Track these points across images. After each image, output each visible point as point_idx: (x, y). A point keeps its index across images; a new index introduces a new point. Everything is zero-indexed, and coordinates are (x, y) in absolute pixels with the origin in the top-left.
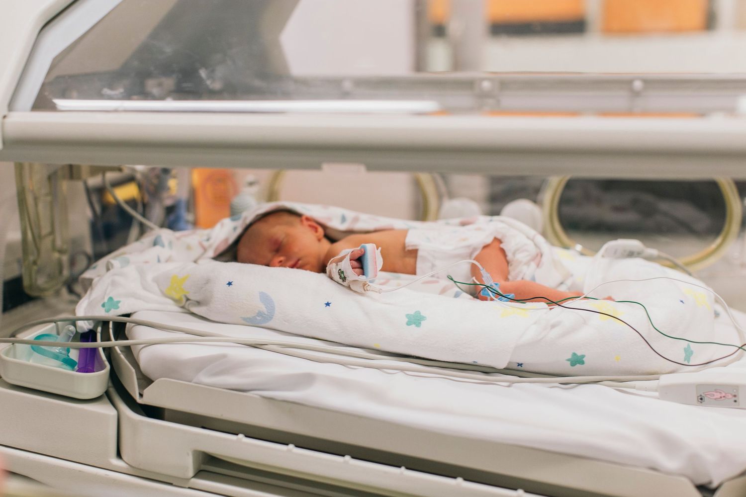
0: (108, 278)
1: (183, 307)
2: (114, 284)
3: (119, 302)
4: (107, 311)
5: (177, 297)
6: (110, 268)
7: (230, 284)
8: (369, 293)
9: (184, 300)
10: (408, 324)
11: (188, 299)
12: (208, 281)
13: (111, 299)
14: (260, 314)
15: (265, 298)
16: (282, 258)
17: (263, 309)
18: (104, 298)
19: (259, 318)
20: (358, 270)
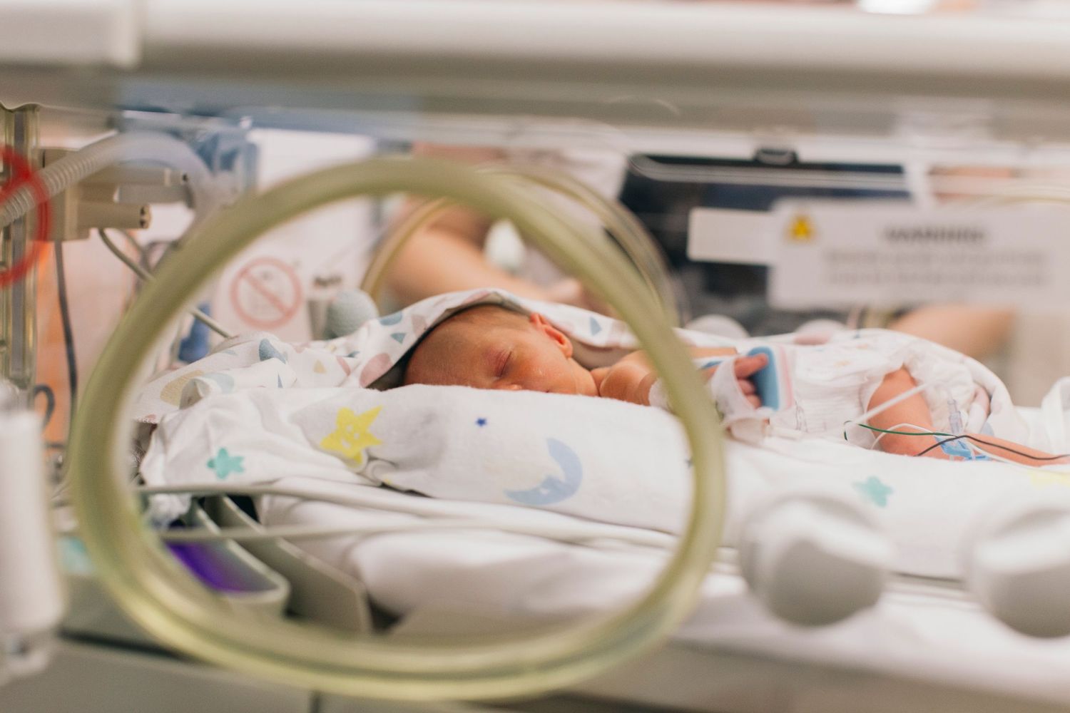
1: (359, 474)
2: (217, 421)
3: (239, 459)
4: (223, 475)
5: (350, 451)
6: (201, 393)
7: (481, 422)
8: (768, 442)
9: (364, 458)
11: (371, 459)
12: (430, 418)
13: (223, 452)
14: (550, 483)
15: (559, 450)
17: (558, 472)
18: (208, 448)
19: (544, 492)
20: (753, 399)
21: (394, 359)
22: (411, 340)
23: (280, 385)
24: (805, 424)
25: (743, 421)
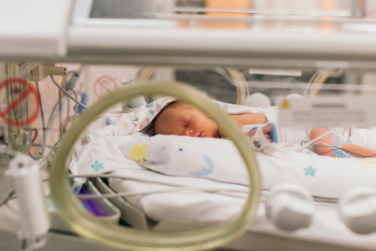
0: (88, 147)
1: (141, 166)
2: (94, 150)
3: (102, 164)
4: (97, 170)
5: (138, 159)
6: (88, 140)
7: (181, 150)
8: (275, 154)
9: (142, 160)
10: (307, 174)
11: (145, 160)
12: (164, 148)
13: (96, 162)
14: (204, 169)
15: (207, 159)
16: (191, 131)
17: (206, 166)
18: (91, 161)
19: (202, 172)
20: (270, 140)
21: (151, 120)
22: (156, 113)
23: (114, 135)
24: (288, 140)
25: (267, 147)
